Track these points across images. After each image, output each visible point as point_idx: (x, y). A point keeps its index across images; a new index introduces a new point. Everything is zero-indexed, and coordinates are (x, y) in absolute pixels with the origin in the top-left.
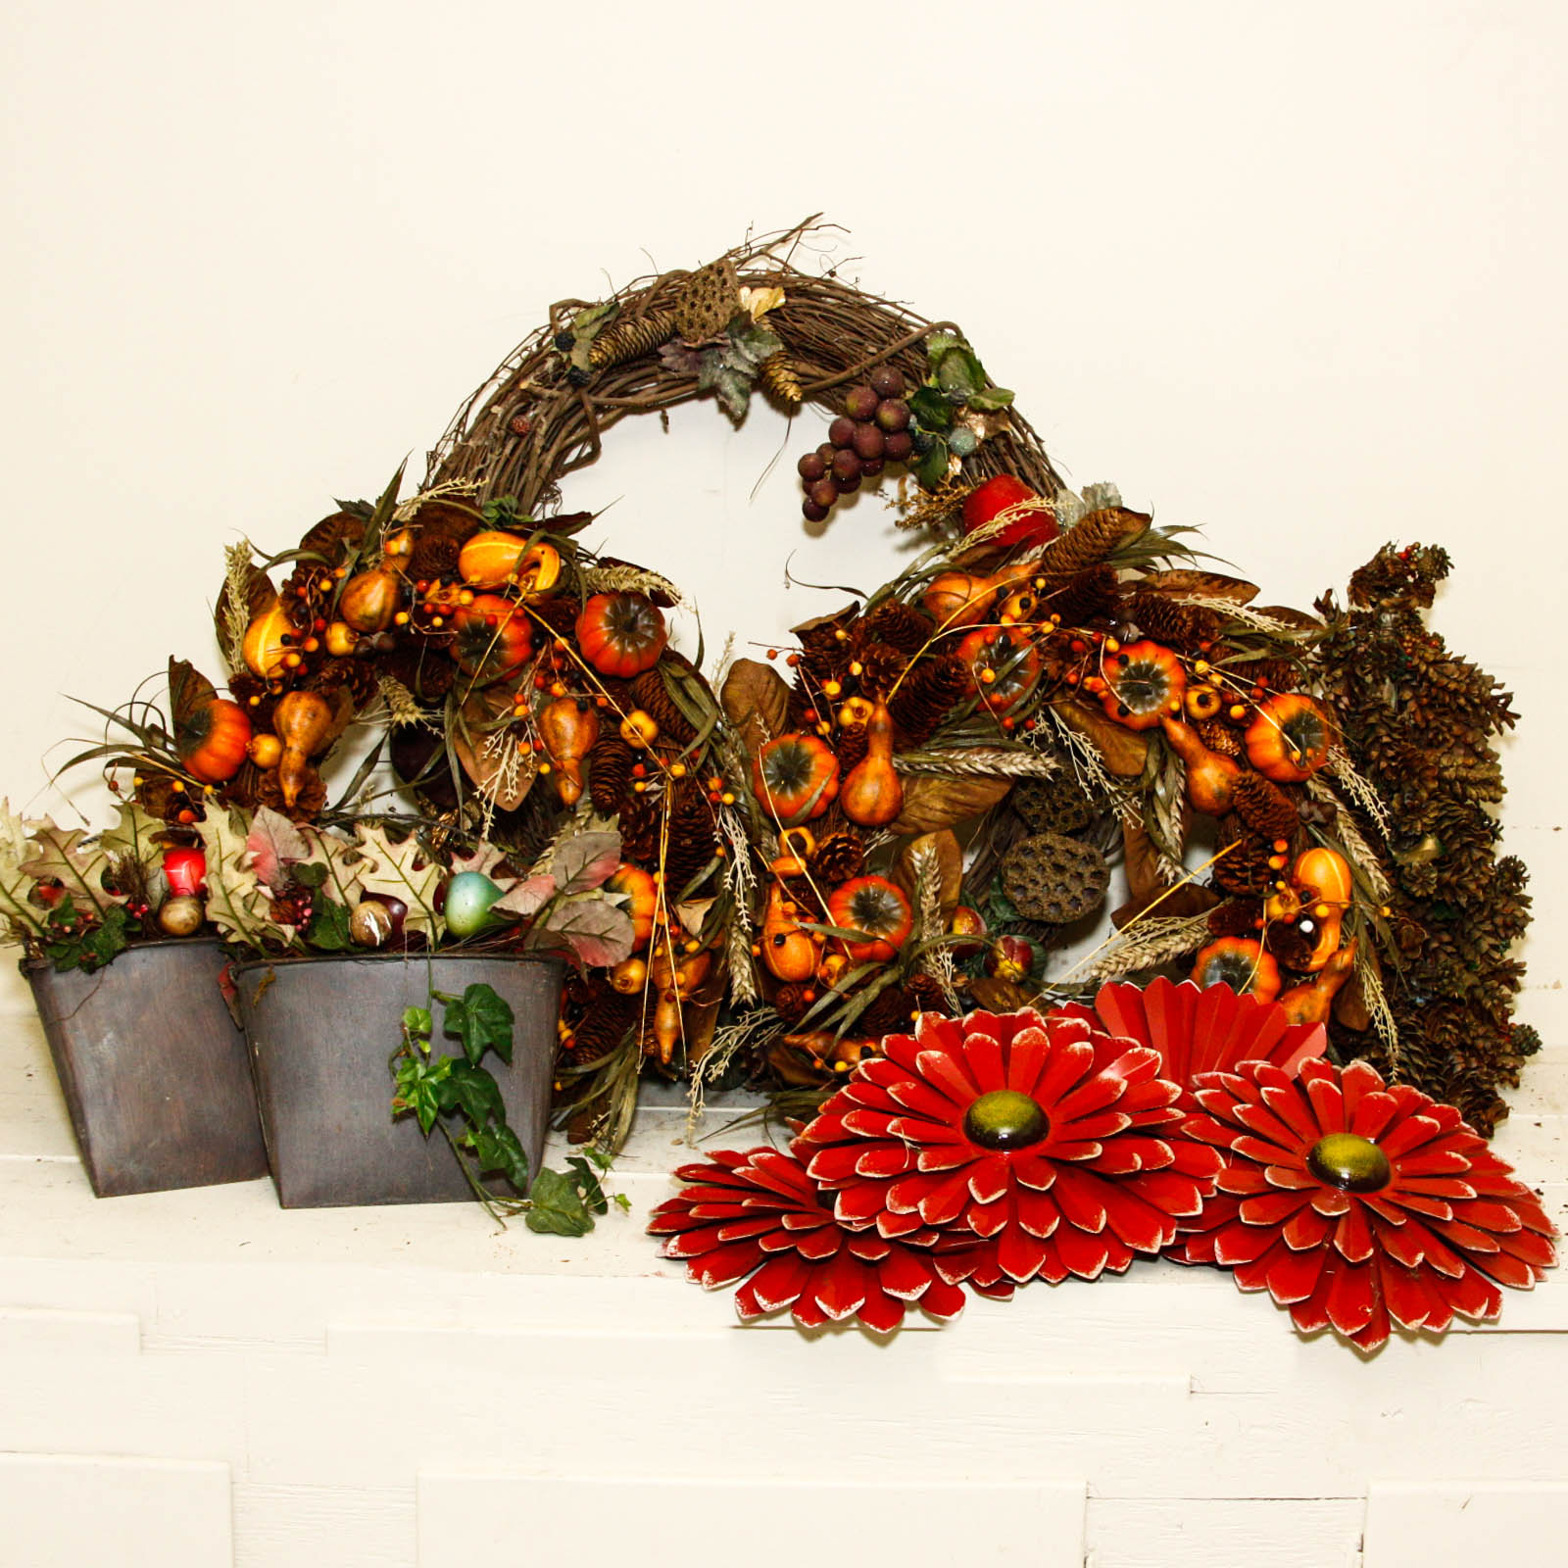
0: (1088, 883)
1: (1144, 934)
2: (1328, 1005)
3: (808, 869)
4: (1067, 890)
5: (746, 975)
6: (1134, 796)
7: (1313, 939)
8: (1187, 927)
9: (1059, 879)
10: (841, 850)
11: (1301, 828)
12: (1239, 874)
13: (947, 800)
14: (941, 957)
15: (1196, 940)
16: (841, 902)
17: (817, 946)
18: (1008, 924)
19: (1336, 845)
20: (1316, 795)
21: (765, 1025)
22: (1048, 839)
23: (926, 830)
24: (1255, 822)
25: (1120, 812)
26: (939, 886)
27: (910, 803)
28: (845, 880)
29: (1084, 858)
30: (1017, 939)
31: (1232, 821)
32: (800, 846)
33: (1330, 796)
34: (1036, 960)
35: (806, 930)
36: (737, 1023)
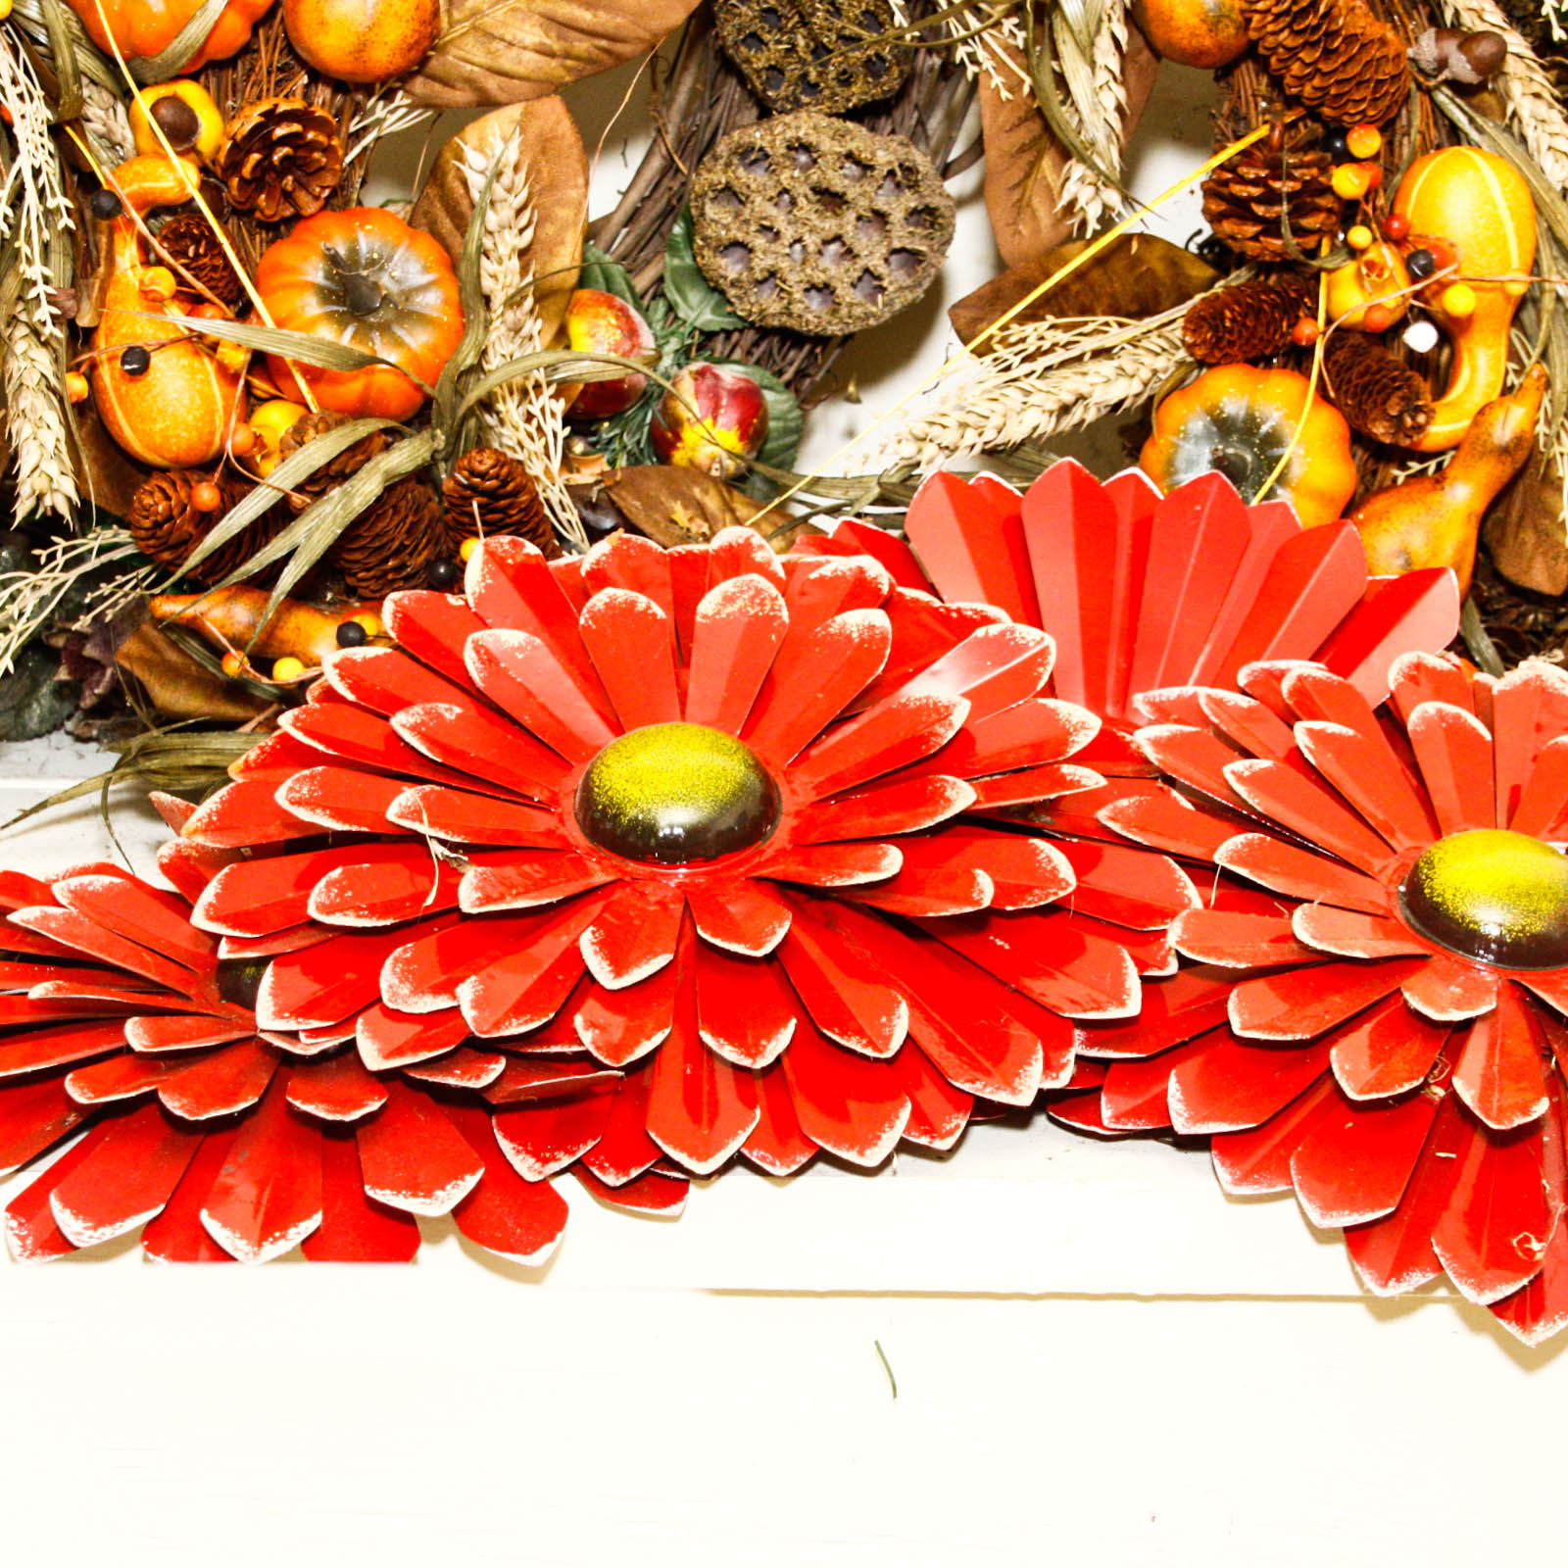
0: (902, 235)
1: (1029, 358)
2: (1472, 534)
3: (203, 187)
4: (849, 253)
5: (50, 446)
6: (1008, 15)
7: (1437, 371)
8: (1134, 342)
9: (830, 225)
10: (284, 141)
11: (1417, 97)
12: (1260, 210)
13: (551, 20)
14: (535, 410)
15: (1155, 372)
16: (292, 270)
17: (228, 376)
18: (709, 336)
19: (1504, 140)
20: (1457, 13)
21: (106, 573)
22: (808, 124)
23: (501, 97)
24: (1301, 80)
25: (973, 58)
26: (529, 234)
27: (460, 29)
28: (297, 217)
29: (891, 173)
30: (730, 374)
31: (1248, 78)
32: (182, 131)
33: (1495, 16)
34: (772, 424)
35: (201, 336)
36: (35, 566)
